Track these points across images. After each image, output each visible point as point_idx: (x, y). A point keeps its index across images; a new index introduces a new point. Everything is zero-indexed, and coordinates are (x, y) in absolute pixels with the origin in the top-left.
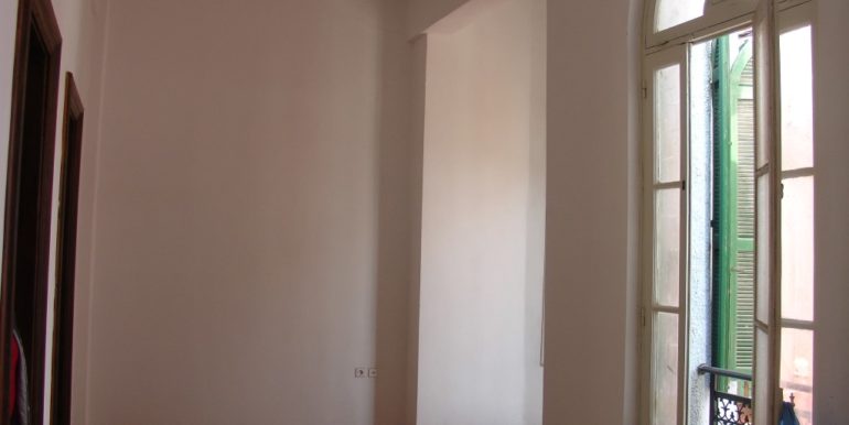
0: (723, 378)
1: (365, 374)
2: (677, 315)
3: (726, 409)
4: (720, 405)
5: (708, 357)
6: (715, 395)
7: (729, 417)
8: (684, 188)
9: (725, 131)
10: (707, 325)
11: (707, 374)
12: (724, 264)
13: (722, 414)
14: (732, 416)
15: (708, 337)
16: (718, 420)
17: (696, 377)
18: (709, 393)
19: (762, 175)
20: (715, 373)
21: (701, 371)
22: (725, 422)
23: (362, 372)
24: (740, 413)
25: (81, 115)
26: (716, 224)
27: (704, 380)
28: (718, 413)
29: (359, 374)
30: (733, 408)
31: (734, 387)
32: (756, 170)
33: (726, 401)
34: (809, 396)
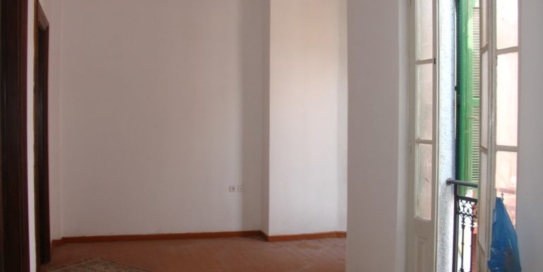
0: (463, 187)
1: (236, 189)
2: (430, 146)
3: (464, 207)
4: (461, 204)
5: (453, 174)
6: (458, 198)
7: (466, 211)
8: (435, 63)
9: (464, 28)
10: (453, 153)
11: (453, 185)
12: (463, 114)
13: (462, 210)
14: (468, 211)
15: (453, 162)
16: (459, 213)
17: (445, 186)
18: (453, 197)
19: (484, 52)
20: (457, 184)
21: (449, 182)
22: (464, 215)
23: (234, 189)
24: (473, 208)
25: (48, 28)
26: (458, 88)
27: (450, 188)
28: (459, 209)
29: (232, 190)
30: (469, 206)
31: (470, 193)
32: (481, 49)
33: (464, 202)
34: (514, 196)
